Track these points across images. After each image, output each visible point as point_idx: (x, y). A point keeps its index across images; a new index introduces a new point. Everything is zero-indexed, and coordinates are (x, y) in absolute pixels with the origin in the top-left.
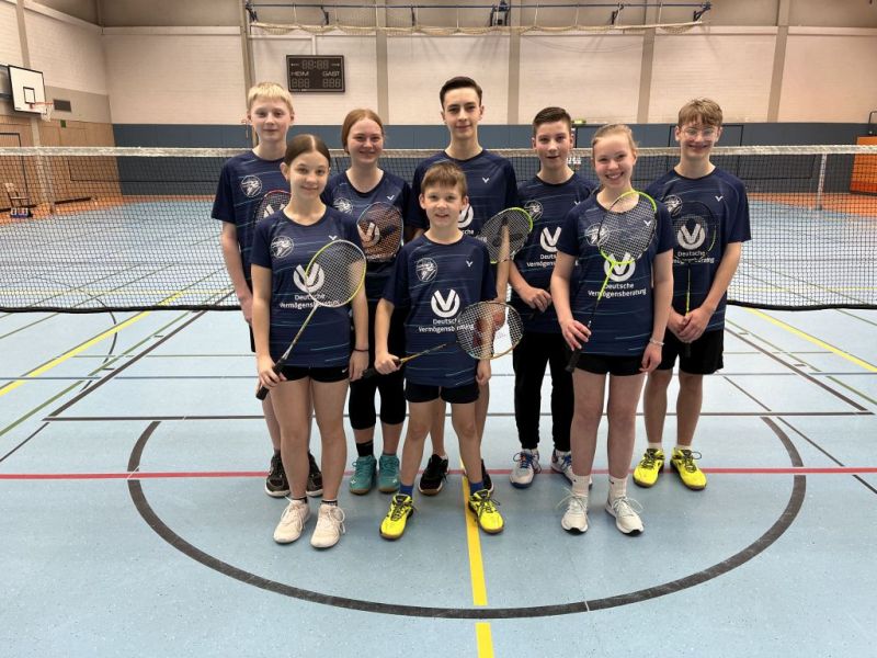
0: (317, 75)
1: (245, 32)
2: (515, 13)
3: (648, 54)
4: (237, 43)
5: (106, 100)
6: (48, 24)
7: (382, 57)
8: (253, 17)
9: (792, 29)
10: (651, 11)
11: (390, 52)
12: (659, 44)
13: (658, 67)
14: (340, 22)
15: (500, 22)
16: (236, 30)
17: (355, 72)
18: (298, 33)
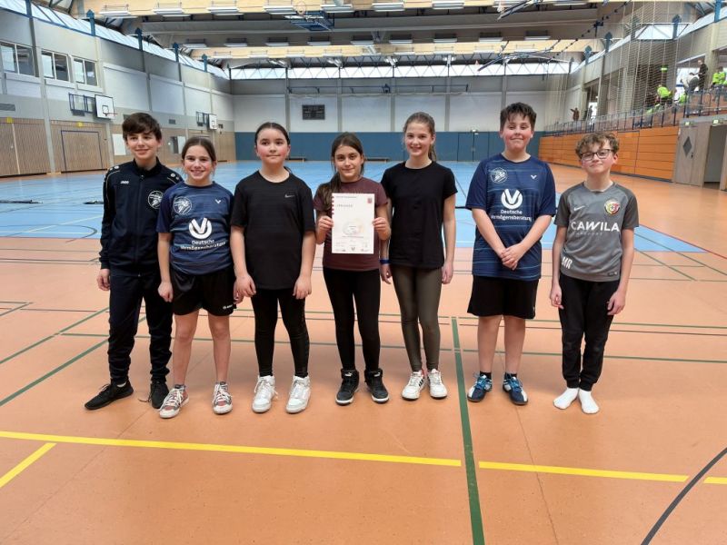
0: (314, 112)
1: (287, 97)
2: (393, 90)
3: (448, 104)
4: (283, 101)
5: (232, 124)
6: (216, 96)
7: (340, 106)
8: (290, 92)
9: (508, 93)
10: (448, 88)
11: (343, 103)
12: (452, 99)
13: (452, 108)
14: (324, 93)
15: (387, 91)
16: (284, 96)
17: (328, 111)
18: (306, 97)
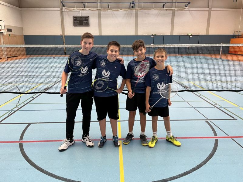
0: (82, 21)
1: (61, 10)
4: (59, 13)
9: (213, 9)
10: (174, 4)
11: (102, 15)
12: (176, 13)
13: (176, 19)
14: (88, 7)
17: (92, 21)
18: (76, 10)
